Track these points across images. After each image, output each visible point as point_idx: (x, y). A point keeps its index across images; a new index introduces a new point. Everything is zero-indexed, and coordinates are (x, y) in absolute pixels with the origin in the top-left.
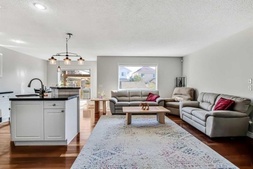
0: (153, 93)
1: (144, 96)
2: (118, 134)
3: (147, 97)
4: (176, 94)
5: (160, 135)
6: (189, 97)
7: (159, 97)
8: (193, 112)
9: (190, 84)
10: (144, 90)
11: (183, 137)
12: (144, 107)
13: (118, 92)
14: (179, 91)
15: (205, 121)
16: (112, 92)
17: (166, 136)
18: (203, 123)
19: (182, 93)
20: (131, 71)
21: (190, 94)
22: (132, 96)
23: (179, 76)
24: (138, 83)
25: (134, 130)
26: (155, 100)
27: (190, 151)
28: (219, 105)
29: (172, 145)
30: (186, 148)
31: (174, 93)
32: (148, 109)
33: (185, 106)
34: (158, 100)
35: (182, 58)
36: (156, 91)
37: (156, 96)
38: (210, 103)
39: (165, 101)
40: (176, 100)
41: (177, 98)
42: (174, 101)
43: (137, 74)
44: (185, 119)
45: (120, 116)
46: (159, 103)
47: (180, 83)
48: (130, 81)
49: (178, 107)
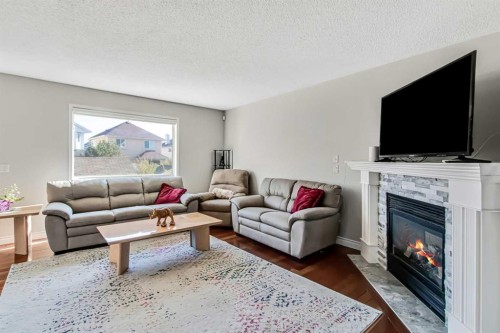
0: (172, 183)
1: (149, 192)
2: (102, 316)
3: (157, 194)
4: (216, 184)
5: (214, 281)
6: (241, 188)
7: (184, 191)
8: (263, 217)
9: (240, 163)
10: (147, 179)
11: (258, 272)
12: (162, 220)
13: (74, 187)
14: (223, 177)
15: (289, 231)
16: (51, 188)
17: (226, 279)
18: (286, 234)
19: (230, 180)
20: (89, 132)
21: (244, 183)
22: (117, 194)
23: (218, 147)
24: (113, 161)
25: (147, 286)
26: (177, 200)
27: (286, 299)
28: (302, 200)
29: (251, 298)
30: (275, 294)
31: (213, 181)
32: (172, 224)
33: (243, 206)
34: (184, 198)
35: (223, 113)
36: (175, 180)
37: (179, 190)
38: (282, 196)
39: (200, 200)
40: (218, 195)
41: (219, 191)
42: (216, 198)
43: (106, 138)
44: (244, 231)
45: (85, 254)
46: (187, 204)
47: (221, 161)
48: (87, 155)
49: (228, 210)
